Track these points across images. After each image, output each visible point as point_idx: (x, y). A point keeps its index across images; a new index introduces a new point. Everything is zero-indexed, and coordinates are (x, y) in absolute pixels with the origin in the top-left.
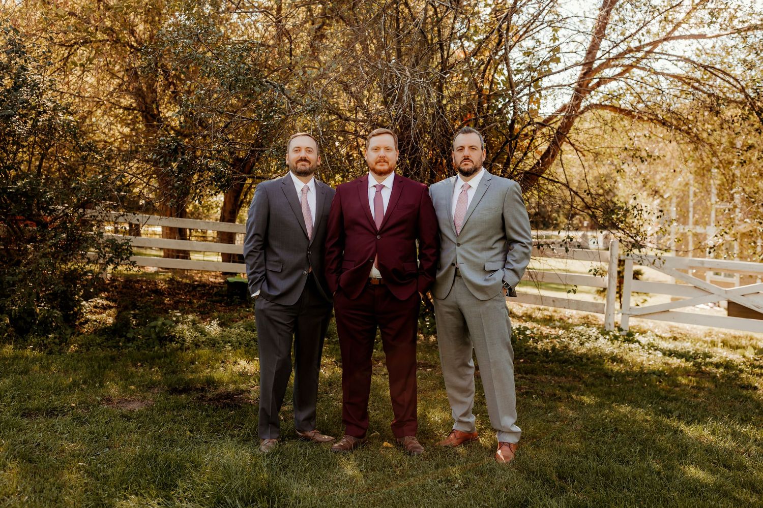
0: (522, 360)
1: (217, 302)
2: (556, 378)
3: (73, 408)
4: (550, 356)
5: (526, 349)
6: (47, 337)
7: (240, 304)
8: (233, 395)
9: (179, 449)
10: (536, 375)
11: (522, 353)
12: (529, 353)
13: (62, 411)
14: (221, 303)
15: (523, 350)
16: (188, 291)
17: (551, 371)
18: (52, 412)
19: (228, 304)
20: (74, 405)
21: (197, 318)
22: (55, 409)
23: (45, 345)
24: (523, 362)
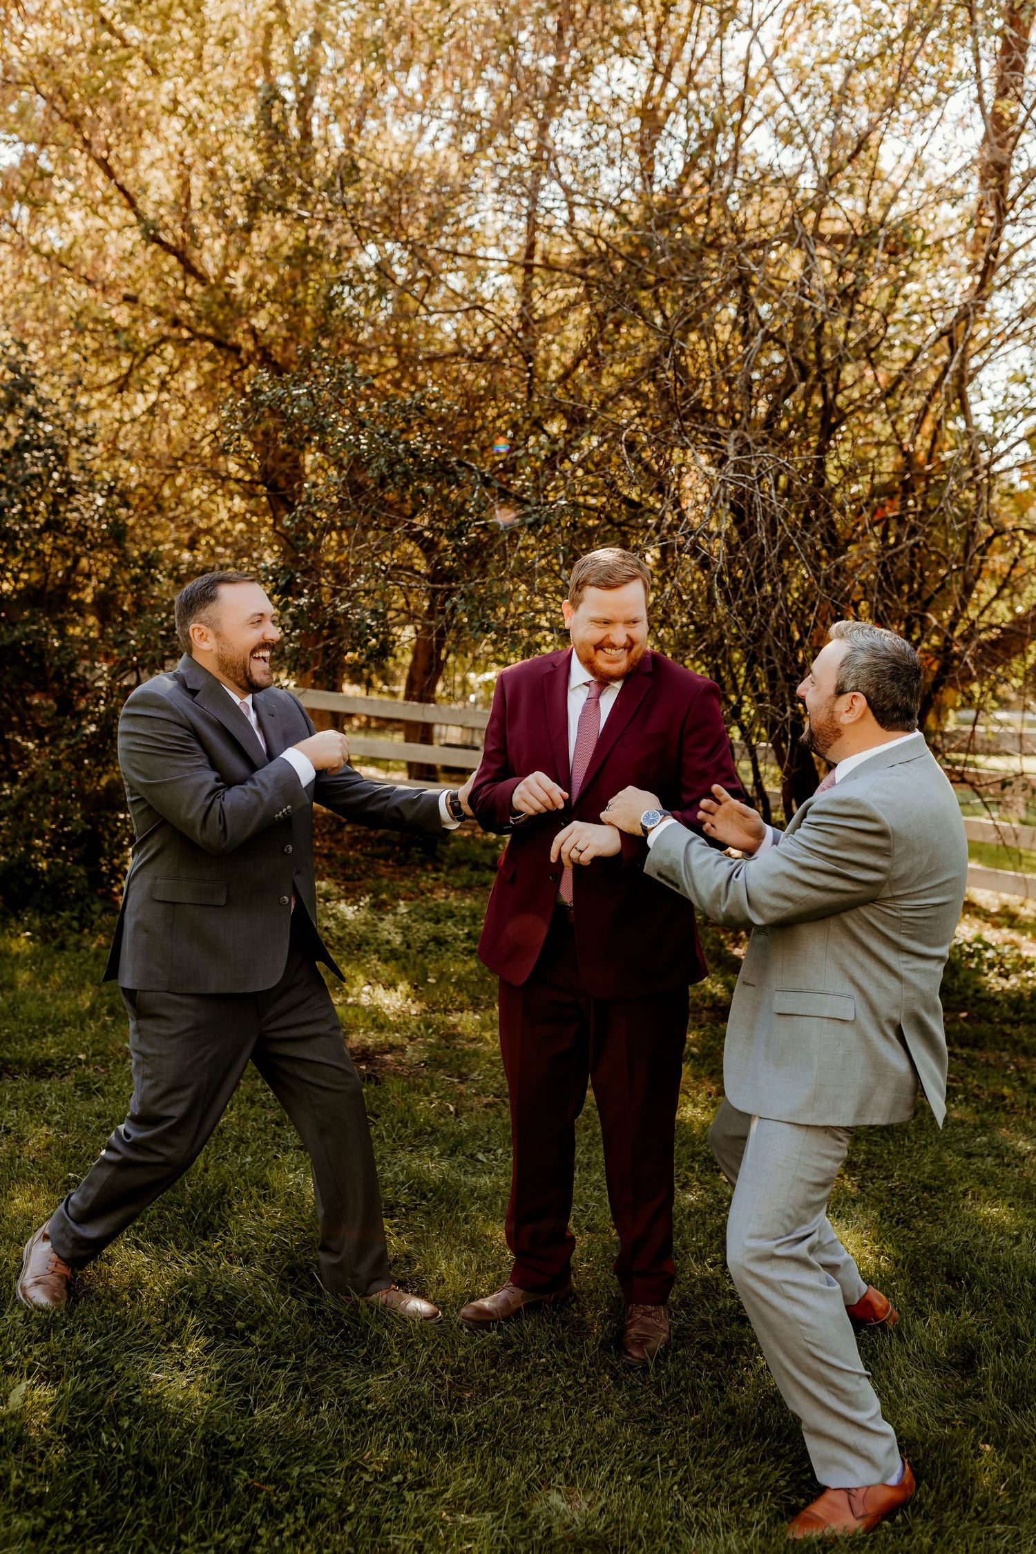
0: (964, 1015)
1: (379, 856)
2: (1022, 1060)
3: (80, 1062)
4: (1023, 1010)
5: (977, 991)
6: (58, 917)
7: (422, 864)
8: (375, 1052)
9: (249, 1159)
10: (981, 1049)
11: (966, 998)
12: (982, 1000)
13: (60, 1067)
14: (386, 859)
15: (970, 992)
16: (329, 832)
17: (1016, 1043)
18: (41, 1070)
19: (400, 863)
20: (82, 1056)
21: (335, 890)
22: (48, 1063)
23: (54, 930)
24: (965, 1019)
